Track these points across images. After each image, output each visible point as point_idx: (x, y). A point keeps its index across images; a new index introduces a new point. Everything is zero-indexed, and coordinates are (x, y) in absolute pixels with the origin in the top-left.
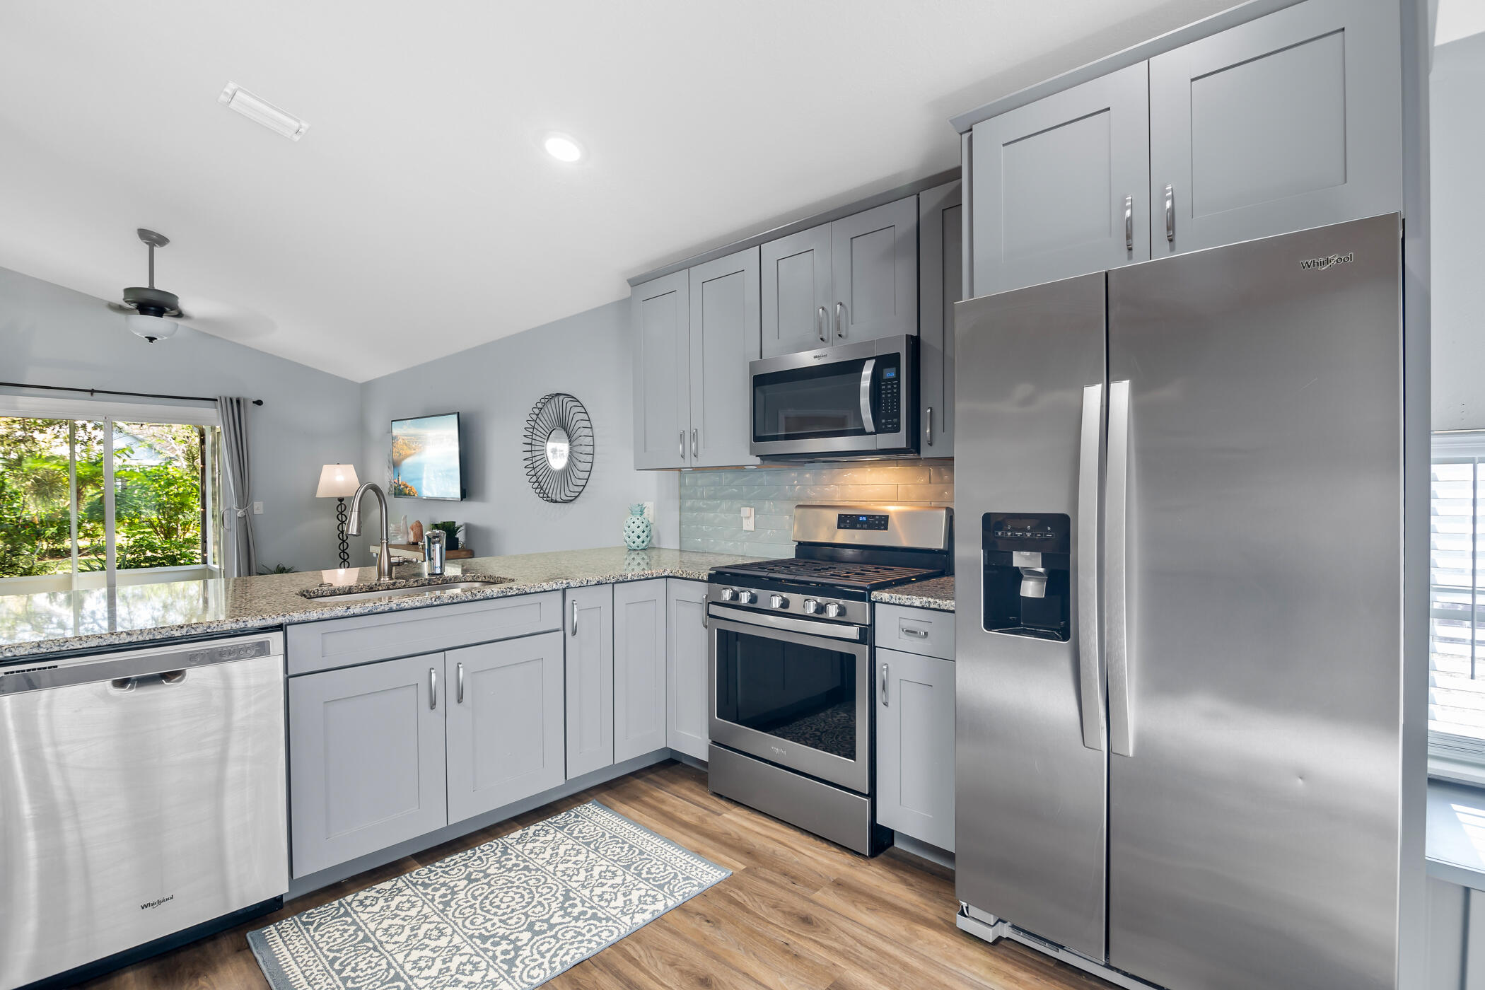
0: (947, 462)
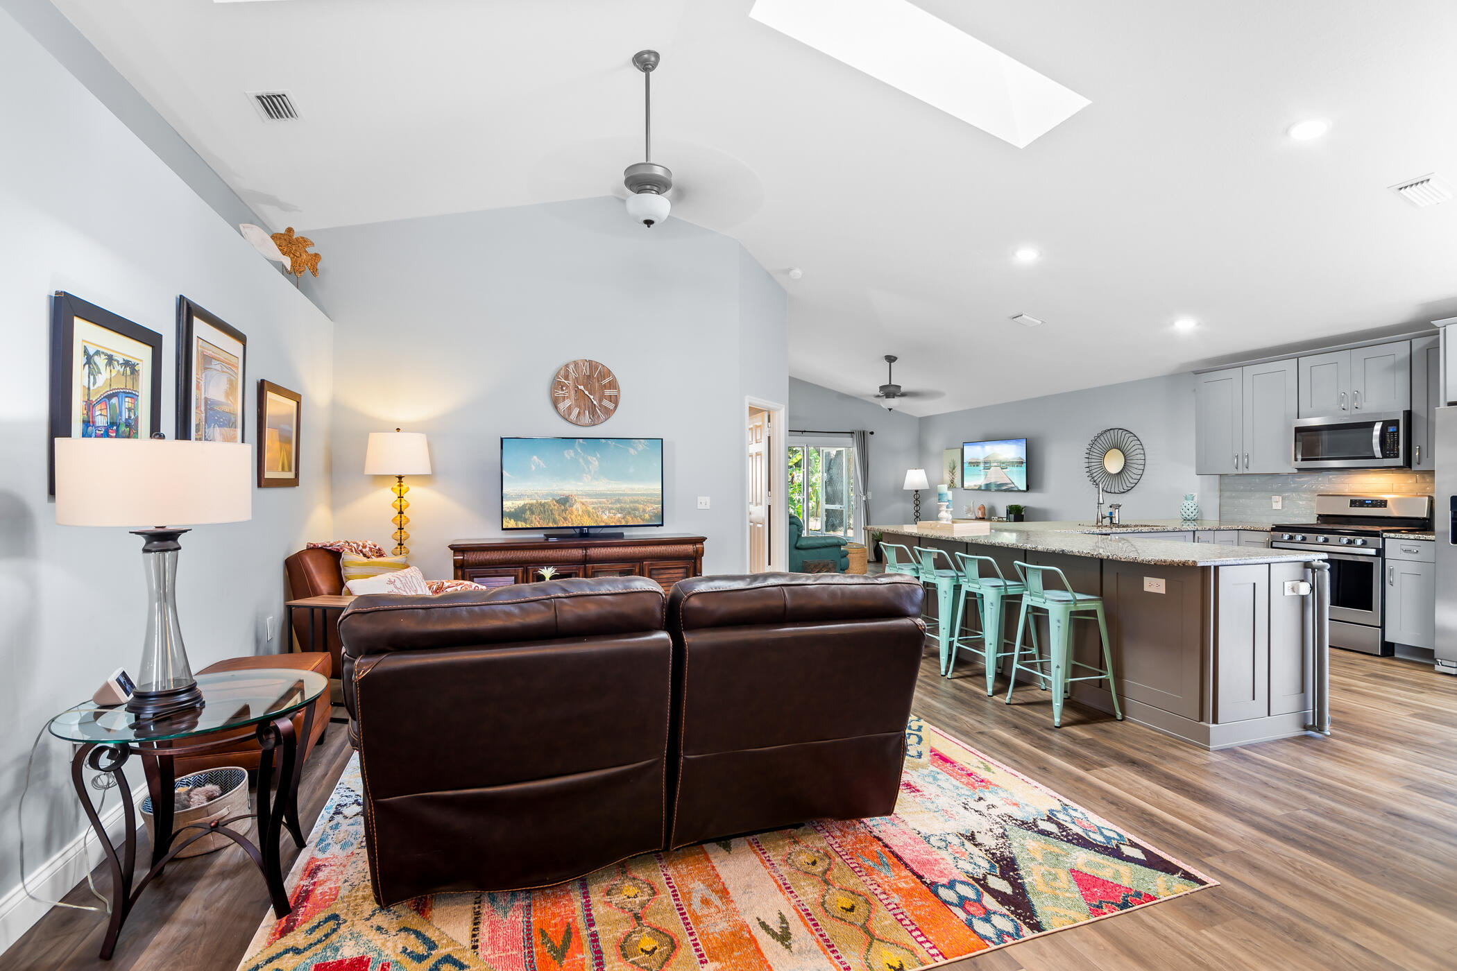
0: (1431, 473)
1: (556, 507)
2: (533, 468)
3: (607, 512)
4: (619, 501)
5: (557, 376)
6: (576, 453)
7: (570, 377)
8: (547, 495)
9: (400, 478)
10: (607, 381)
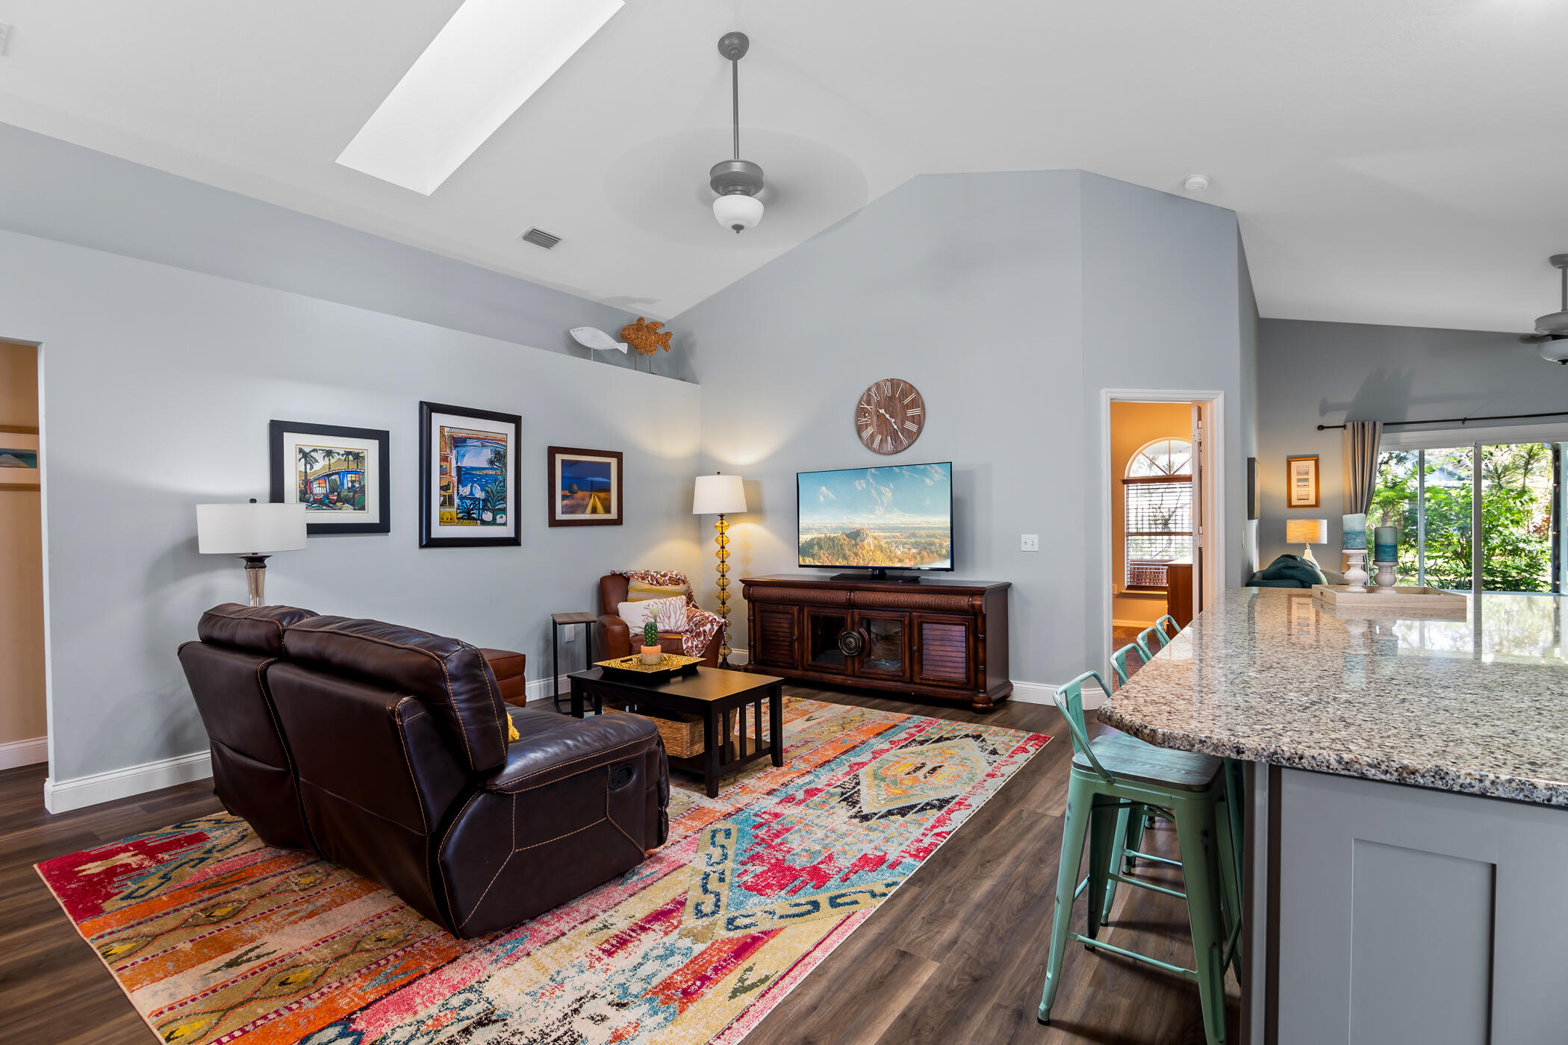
1: (846, 542)
2: (822, 499)
3: (901, 547)
4: (914, 535)
5: (860, 403)
6: (868, 483)
7: (872, 402)
8: (837, 528)
9: (722, 516)
10: (909, 399)
